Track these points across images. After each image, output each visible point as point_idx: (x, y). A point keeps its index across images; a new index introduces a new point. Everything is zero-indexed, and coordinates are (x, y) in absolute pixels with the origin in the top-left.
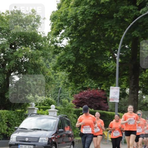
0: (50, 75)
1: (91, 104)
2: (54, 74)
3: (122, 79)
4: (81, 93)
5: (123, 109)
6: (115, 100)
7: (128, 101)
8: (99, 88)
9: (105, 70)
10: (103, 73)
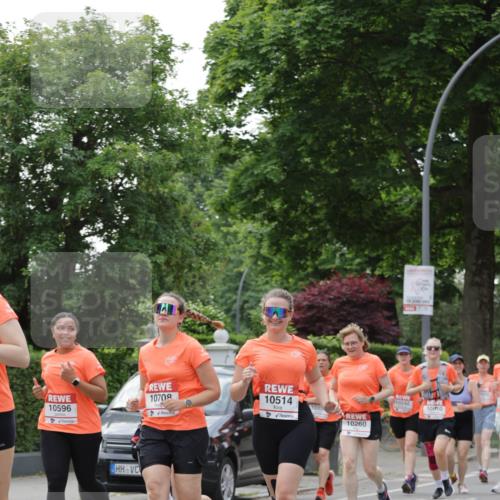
0: (208, 231)
2: (222, 228)
3: (440, 241)
4: (313, 289)
6: (422, 308)
7: (461, 311)
8: (368, 271)
9: (385, 213)
10: (382, 223)
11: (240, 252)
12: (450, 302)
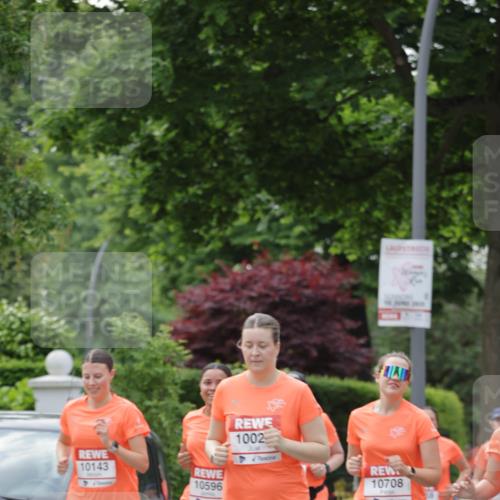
0: (36, 173)
2: (62, 169)
3: (445, 194)
4: (221, 280)
5: (457, 367)
6: (412, 314)
7: (480, 320)
8: (319, 249)
9: (349, 145)
10: (342, 161)
11: (95, 213)
12: (462, 303)
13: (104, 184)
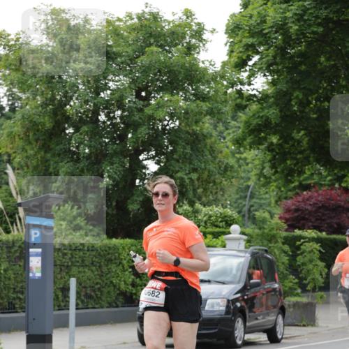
1: (319, 221)
2: (236, 155)
4: (298, 197)
8: (337, 185)
11: (249, 172)
13: (253, 160)
